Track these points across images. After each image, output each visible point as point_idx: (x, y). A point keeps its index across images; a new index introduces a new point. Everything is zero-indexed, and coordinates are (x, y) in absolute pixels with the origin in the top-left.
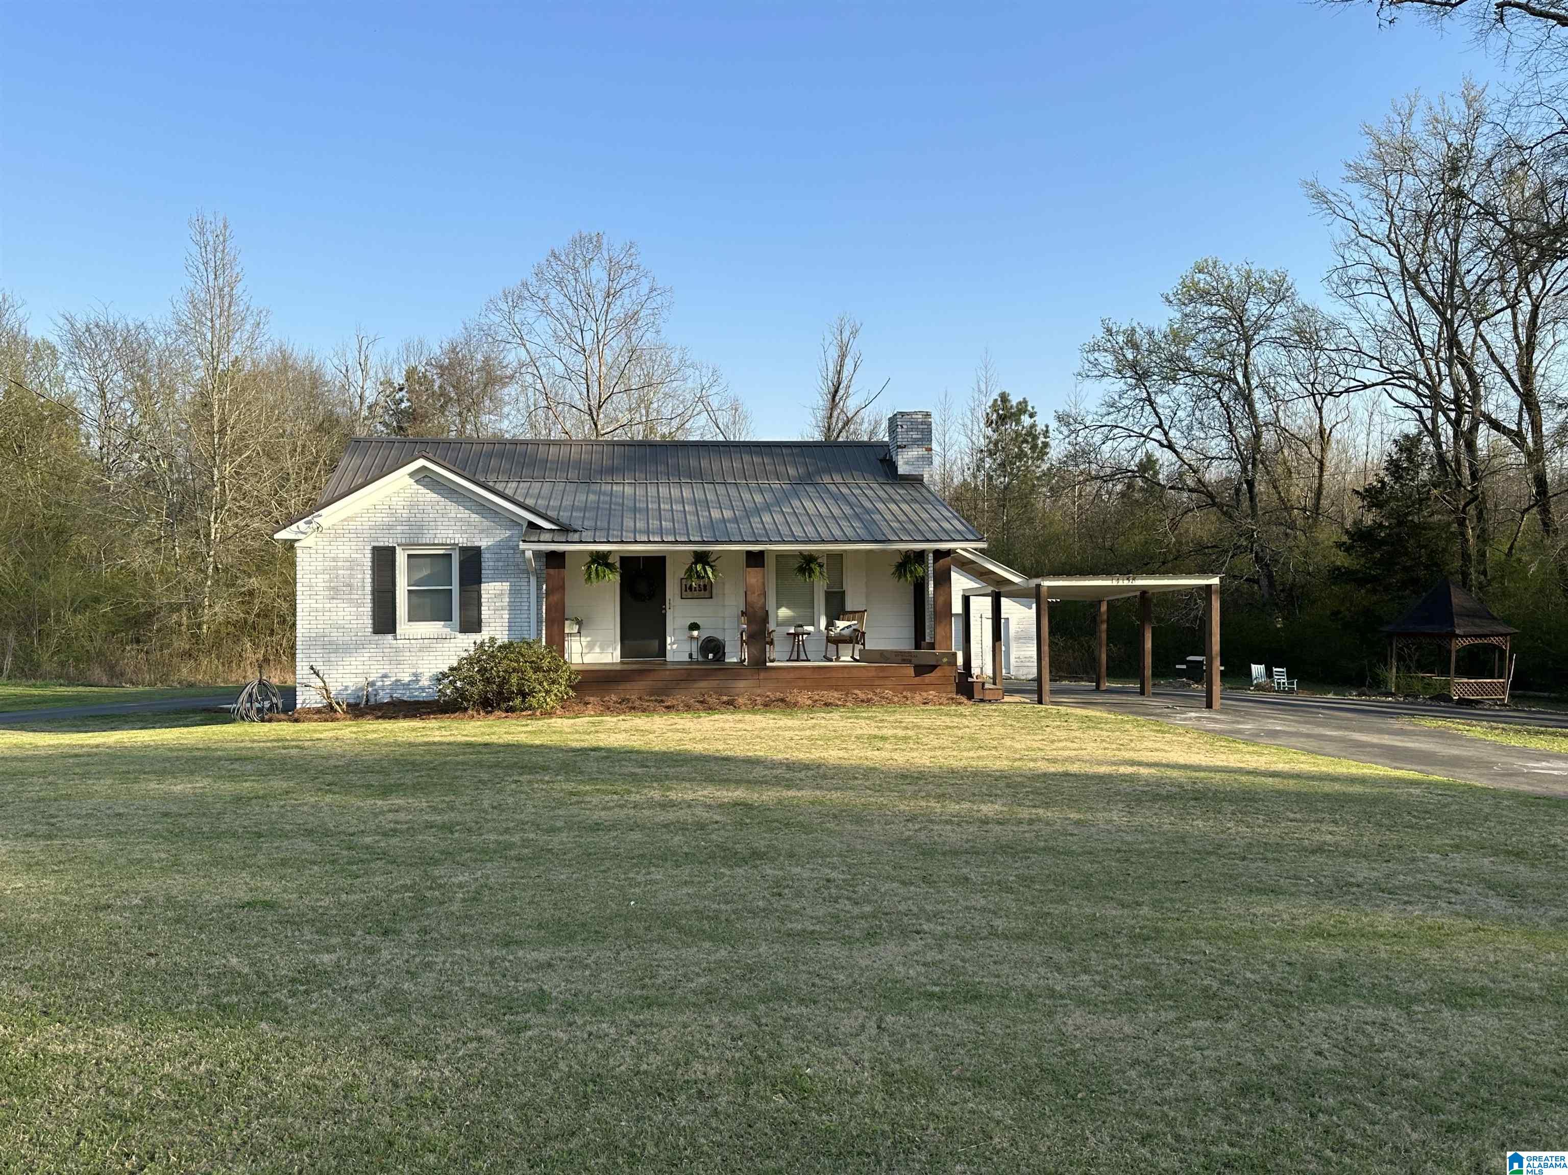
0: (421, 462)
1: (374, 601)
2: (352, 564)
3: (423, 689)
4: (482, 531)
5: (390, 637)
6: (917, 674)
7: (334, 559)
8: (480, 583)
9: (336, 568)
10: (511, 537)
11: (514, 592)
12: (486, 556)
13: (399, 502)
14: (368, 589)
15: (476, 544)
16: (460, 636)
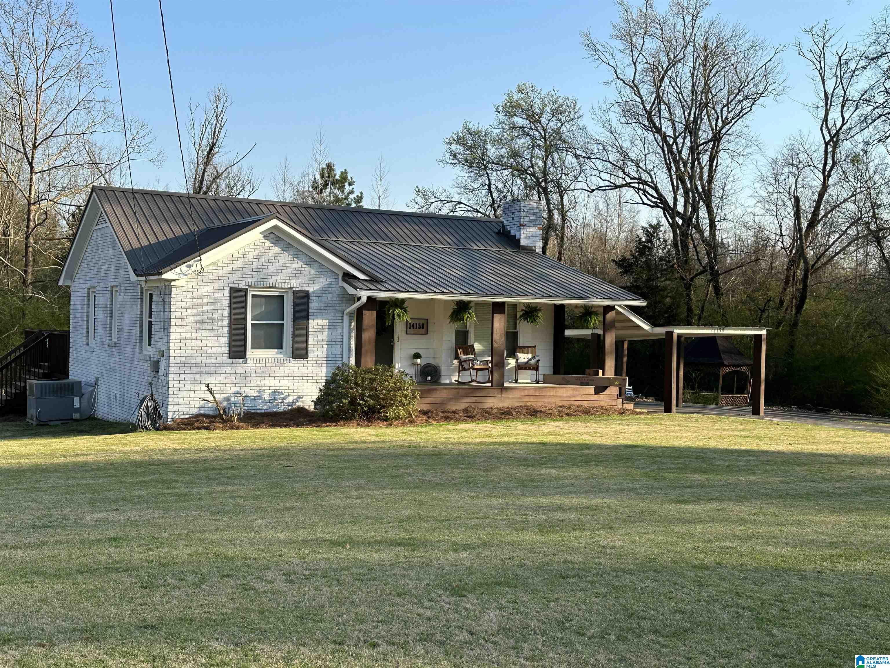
0: (275, 222)
1: (230, 331)
2: (215, 302)
3: (264, 403)
4: (309, 279)
5: (241, 361)
6: (597, 393)
7: (201, 297)
8: (308, 319)
9: (202, 304)
10: (330, 284)
11: (332, 328)
12: (312, 298)
13: (251, 252)
14: (226, 322)
15: (306, 289)
16: (294, 361)
